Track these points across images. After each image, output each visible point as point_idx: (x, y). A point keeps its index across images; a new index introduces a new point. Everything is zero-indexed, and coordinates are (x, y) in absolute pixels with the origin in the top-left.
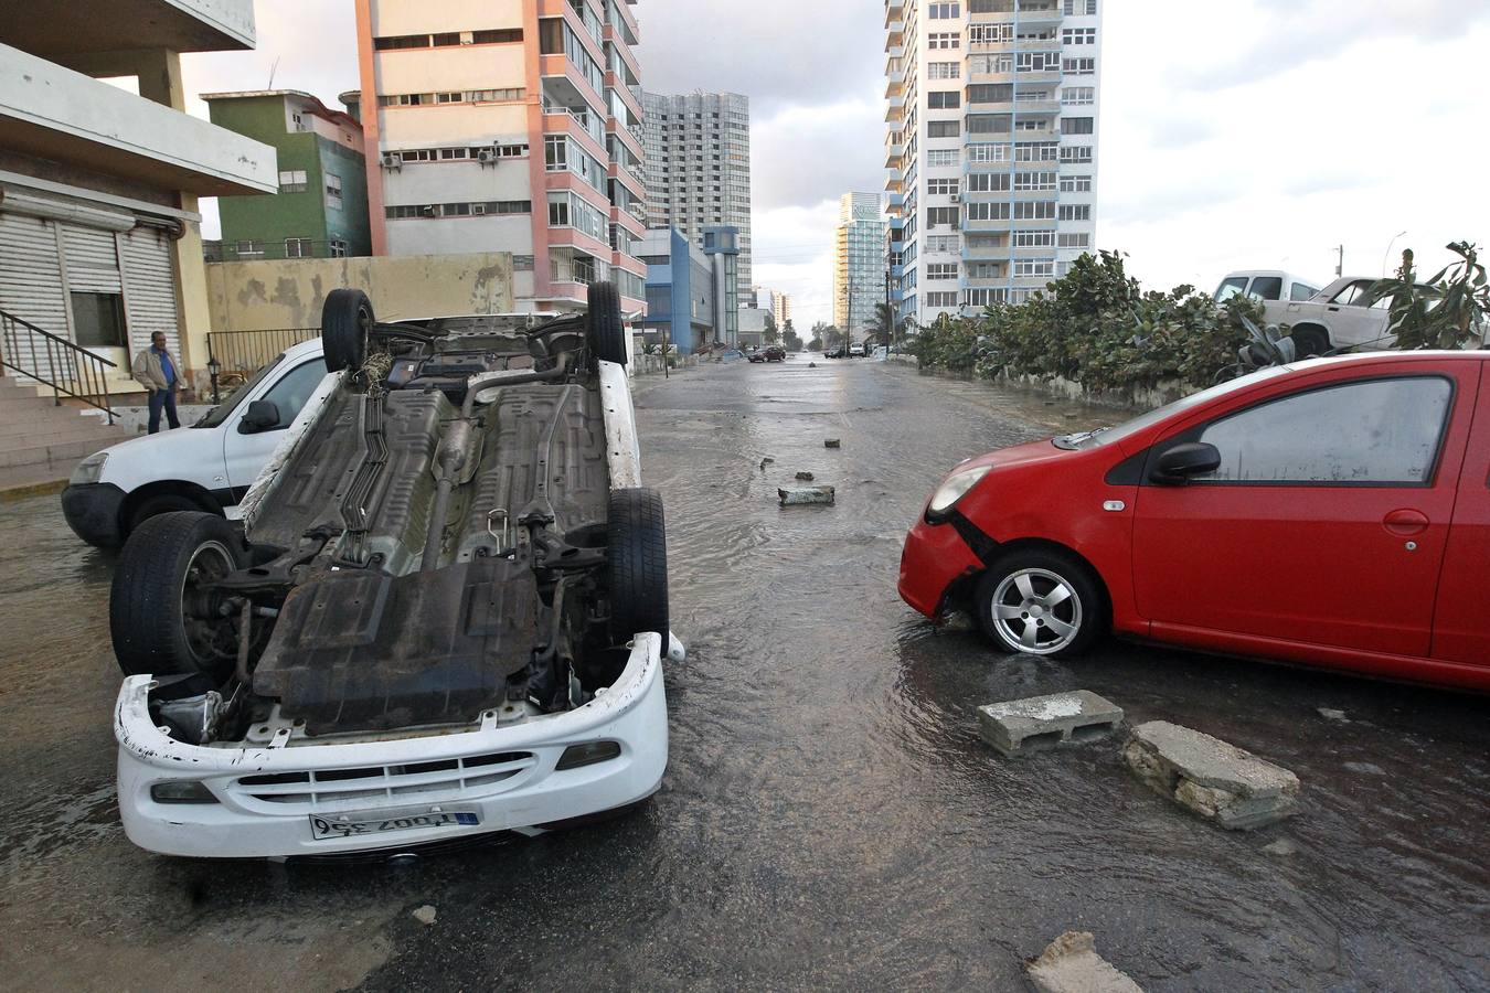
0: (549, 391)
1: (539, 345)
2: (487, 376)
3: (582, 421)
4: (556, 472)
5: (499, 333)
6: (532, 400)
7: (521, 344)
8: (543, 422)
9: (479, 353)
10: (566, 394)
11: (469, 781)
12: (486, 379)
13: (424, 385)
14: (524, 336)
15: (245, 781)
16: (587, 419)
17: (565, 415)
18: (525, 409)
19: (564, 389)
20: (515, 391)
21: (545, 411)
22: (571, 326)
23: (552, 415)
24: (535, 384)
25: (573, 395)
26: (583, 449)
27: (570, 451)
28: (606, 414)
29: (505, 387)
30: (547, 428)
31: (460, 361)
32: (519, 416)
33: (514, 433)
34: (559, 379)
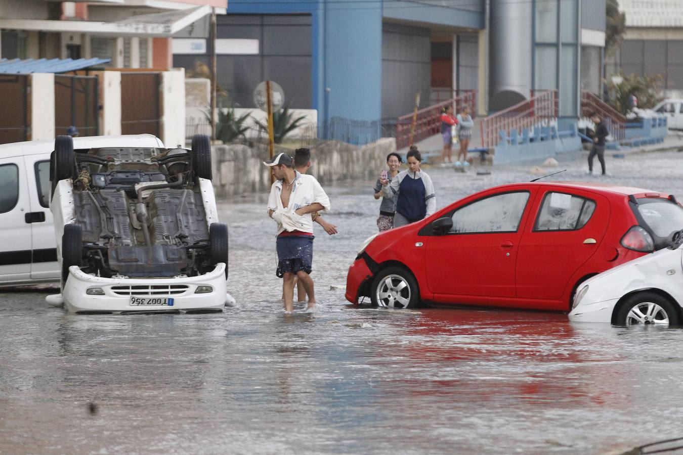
0: (176, 192)
1: (164, 168)
2: (144, 184)
3: (193, 206)
4: (185, 224)
5: (142, 161)
6: (169, 196)
7: (155, 167)
8: (176, 205)
9: (136, 172)
10: (185, 193)
11: (172, 293)
12: (143, 186)
13: (115, 187)
14: (157, 163)
15: (113, 288)
16: (196, 205)
17: (186, 203)
18: (167, 199)
19: (184, 192)
20: (160, 192)
21: (177, 201)
22: (182, 158)
23: (180, 203)
24: (168, 189)
25: (188, 194)
26: (195, 217)
27: (190, 217)
28: (205, 203)
29: (154, 190)
30: (178, 208)
31: (127, 176)
32: (165, 202)
33: (164, 210)
34: (179, 187)
